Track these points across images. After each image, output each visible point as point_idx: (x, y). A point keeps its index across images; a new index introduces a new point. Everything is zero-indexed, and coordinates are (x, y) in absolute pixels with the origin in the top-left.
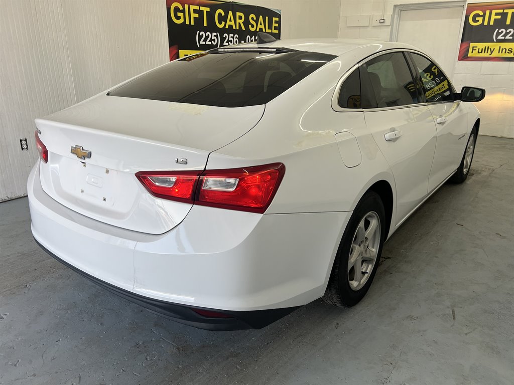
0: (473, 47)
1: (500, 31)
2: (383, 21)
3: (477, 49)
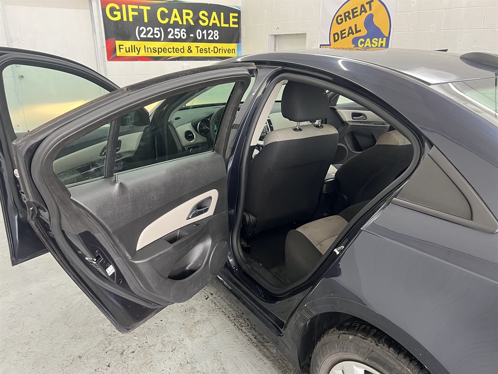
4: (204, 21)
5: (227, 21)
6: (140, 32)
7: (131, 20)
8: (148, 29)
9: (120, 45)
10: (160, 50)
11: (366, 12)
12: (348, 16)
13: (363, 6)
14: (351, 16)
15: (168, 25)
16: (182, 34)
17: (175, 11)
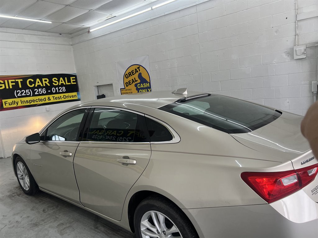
4: (56, 83)
5: (69, 81)
6: (17, 93)
7: (11, 87)
8: (22, 91)
9: (5, 102)
10: (31, 101)
11: (138, 72)
12: (130, 74)
13: (136, 69)
14: (132, 74)
15: (34, 87)
16: (43, 91)
17: (38, 80)
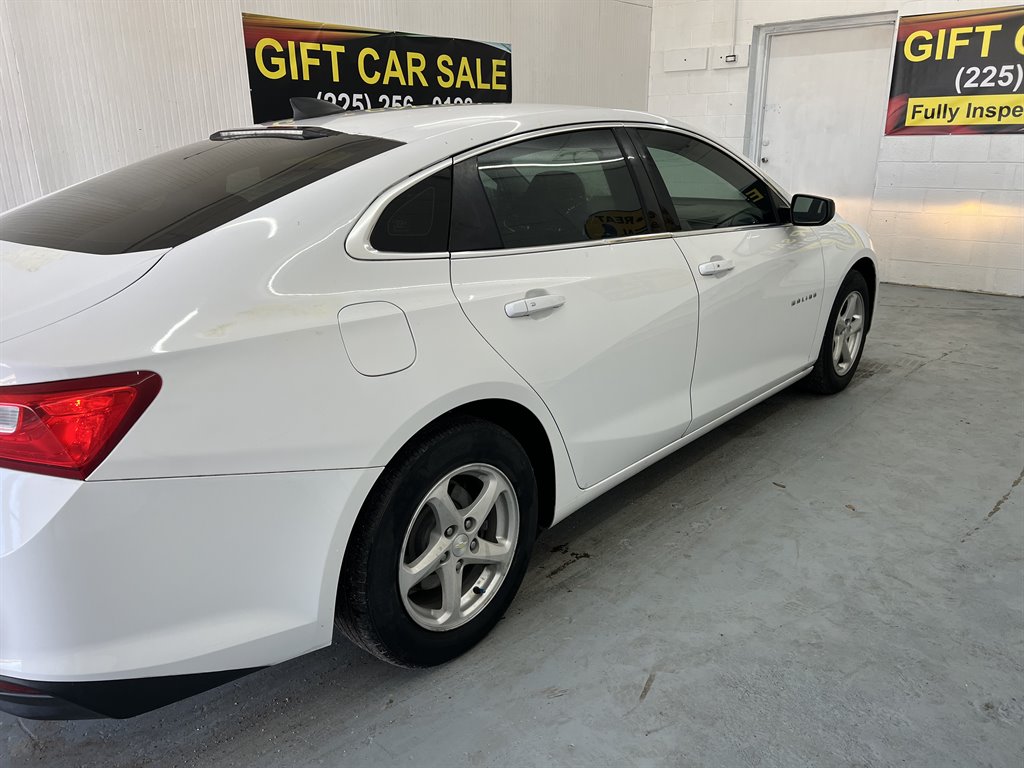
0: (915, 107)
1: (969, 72)
2: (732, 58)
3: (923, 109)
